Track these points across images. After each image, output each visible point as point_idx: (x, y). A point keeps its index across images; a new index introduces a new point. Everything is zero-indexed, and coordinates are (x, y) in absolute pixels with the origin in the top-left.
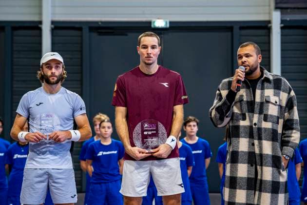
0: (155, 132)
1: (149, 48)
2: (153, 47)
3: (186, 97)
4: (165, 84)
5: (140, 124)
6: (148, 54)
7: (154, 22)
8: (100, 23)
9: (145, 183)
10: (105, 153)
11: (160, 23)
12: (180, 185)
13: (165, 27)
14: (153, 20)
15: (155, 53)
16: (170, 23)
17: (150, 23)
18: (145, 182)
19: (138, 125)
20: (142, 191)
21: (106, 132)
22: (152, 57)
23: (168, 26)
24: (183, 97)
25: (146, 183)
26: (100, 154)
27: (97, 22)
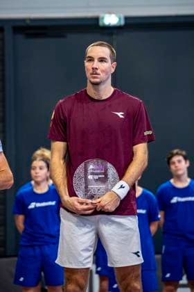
0: (103, 176)
1: (96, 61)
2: (102, 60)
3: (150, 132)
4: (120, 115)
5: (83, 164)
6: (93, 68)
7: (103, 18)
8: (28, 22)
9: (90, 248)
10: (38, 205)
11: (111, 20)
12: (137, 253)
13: (118, 25)
14: (101, 15)
15: (103, 69)
16: (126, 18)
17: (97, 19)
18: (90, 246)
19: (80, 166)
20: (87, 261)
21: (36, 173)
22: (99, 74)
23: (122, 23)
24: (146, 133)
25: (92, 249)
26: (32, 206)
27: (23, 20)
